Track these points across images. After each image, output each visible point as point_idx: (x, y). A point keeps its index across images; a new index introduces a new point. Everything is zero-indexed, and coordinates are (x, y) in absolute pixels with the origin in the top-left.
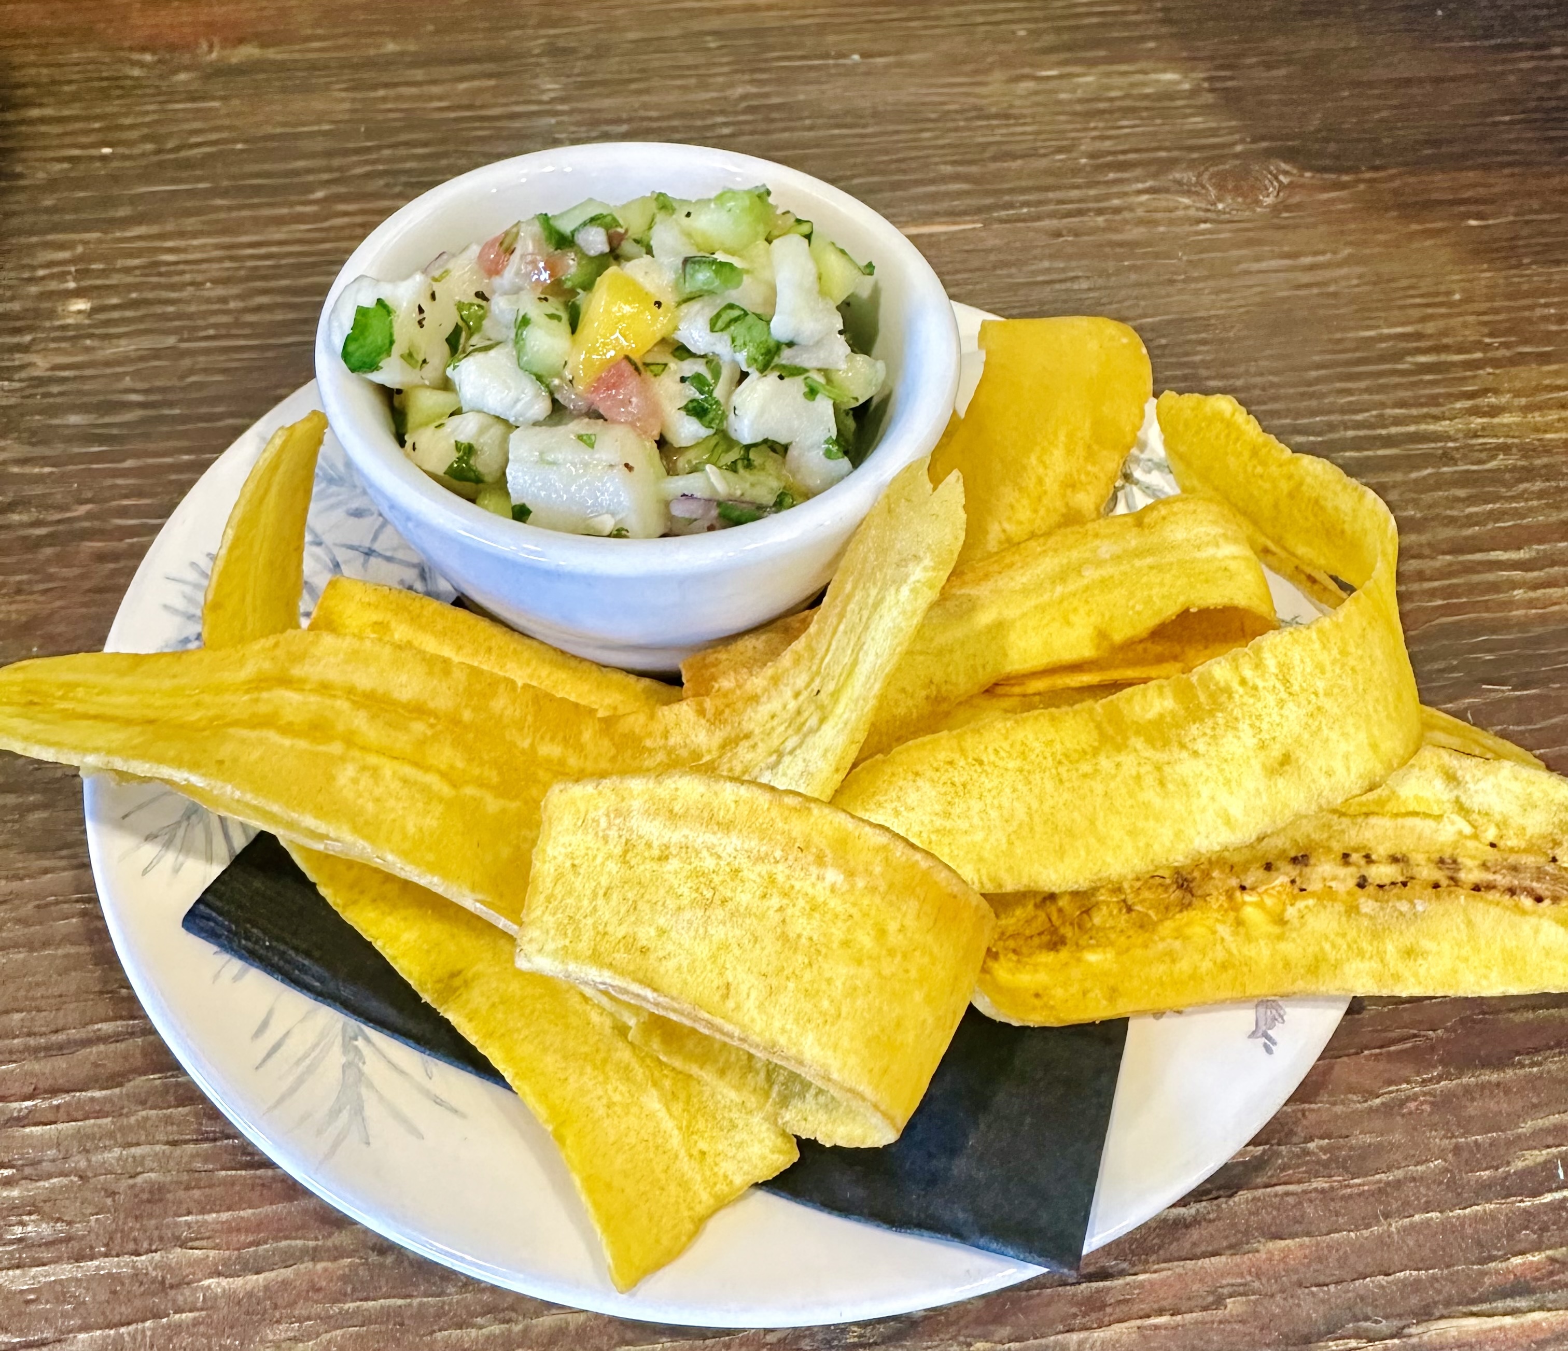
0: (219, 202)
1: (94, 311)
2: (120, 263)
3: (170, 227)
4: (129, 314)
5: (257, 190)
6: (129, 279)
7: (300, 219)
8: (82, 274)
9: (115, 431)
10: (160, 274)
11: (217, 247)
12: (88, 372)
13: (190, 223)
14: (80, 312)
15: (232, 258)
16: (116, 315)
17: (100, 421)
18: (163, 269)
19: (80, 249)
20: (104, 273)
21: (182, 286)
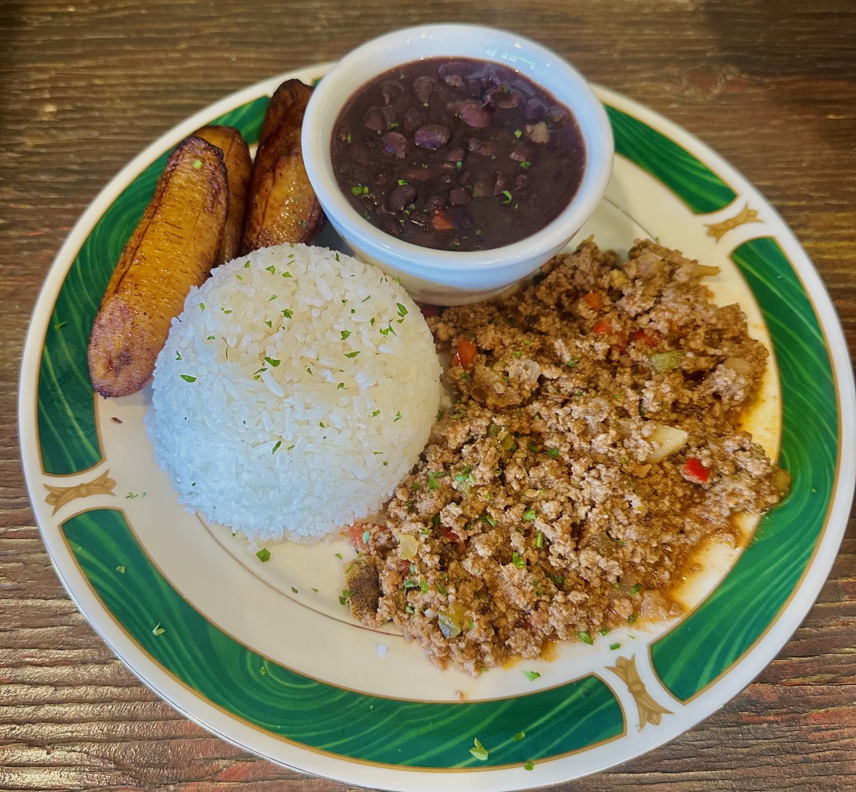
0: (128, 48)
1: (59, 112)
2: (74, 83)
3: (101, 62)
4: (76, 116)
5: (150, 41)
6: (77, 94)
7: (171, 61)
8: (54, 89)
9: (63, 187)
10: (94, 92)
11: (126, 76)
12: (53, 150)
13: (113, 60)
14: (51, 113)
15: (133, 85)
16: (69, 116)
17: (56, 180)
18: (96, 89)
19: (53, 73)
20: (64, 89)
21: (103, 100)
